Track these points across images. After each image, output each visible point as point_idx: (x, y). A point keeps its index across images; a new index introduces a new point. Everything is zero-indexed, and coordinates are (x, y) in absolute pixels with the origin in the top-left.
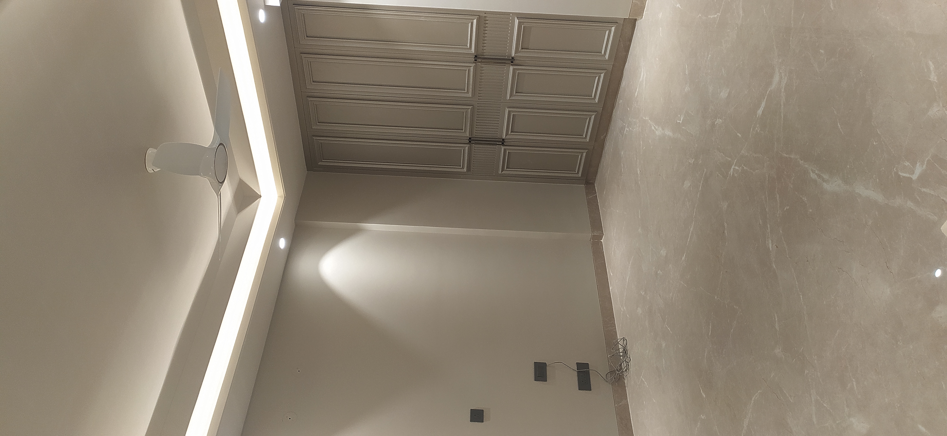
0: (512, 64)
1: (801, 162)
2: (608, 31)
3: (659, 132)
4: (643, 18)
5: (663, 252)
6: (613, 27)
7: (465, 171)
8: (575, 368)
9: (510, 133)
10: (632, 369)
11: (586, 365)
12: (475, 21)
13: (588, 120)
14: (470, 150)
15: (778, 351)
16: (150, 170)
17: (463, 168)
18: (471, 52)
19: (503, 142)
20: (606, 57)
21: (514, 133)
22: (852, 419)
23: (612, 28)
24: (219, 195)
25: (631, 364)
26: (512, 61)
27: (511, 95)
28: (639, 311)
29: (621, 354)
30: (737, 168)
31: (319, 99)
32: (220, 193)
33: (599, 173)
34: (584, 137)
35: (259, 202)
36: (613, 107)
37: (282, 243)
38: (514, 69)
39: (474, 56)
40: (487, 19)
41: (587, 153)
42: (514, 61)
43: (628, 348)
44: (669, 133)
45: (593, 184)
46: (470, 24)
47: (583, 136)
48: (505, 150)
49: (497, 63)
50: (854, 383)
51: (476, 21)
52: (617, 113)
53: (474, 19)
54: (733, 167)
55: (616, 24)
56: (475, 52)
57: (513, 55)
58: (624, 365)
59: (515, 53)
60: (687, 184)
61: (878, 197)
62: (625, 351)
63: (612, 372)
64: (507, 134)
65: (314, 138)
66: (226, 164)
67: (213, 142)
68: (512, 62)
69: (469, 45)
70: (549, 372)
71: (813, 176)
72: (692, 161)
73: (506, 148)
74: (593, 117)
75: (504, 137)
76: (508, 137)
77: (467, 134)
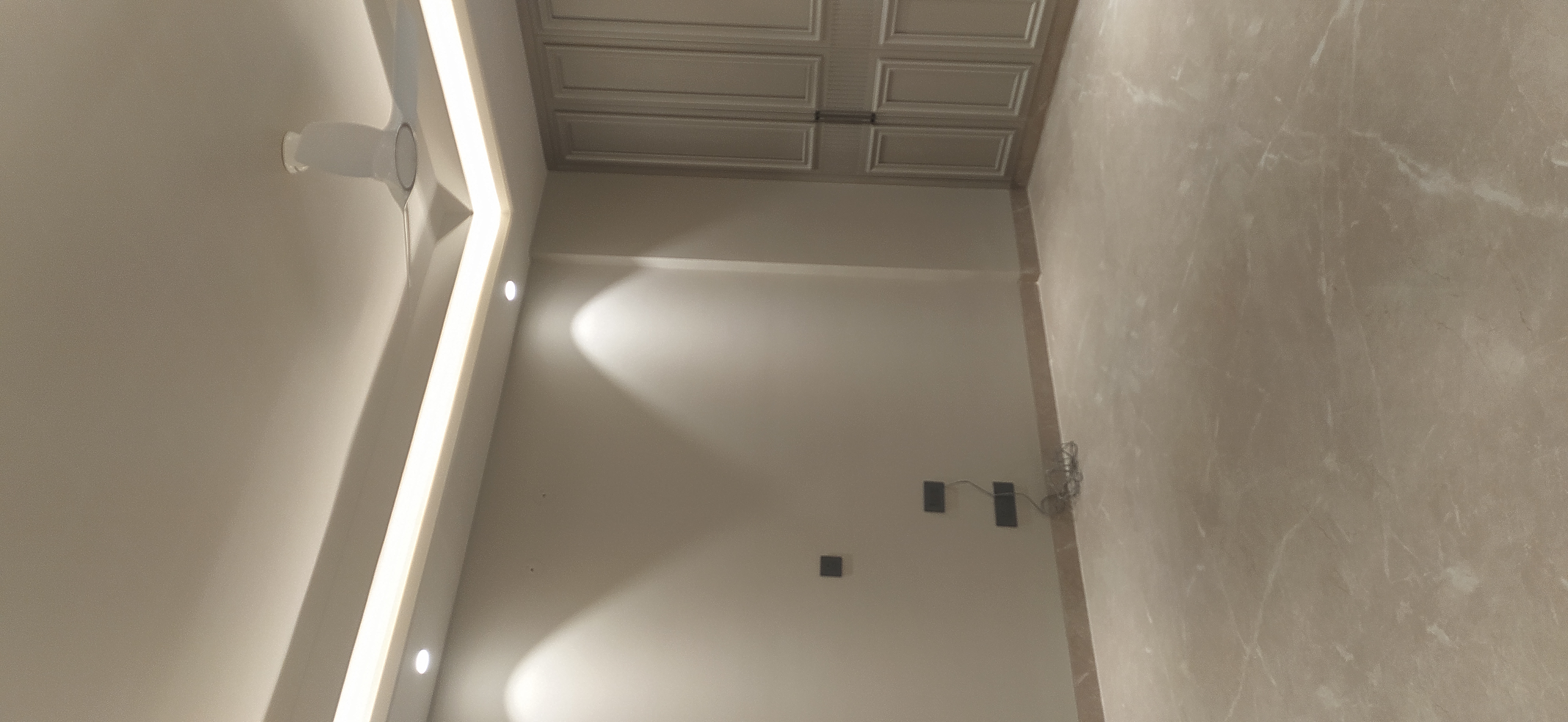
1: (1384, 144)
3: (1138, 97)
5: (1141, 301)
7: (810, 168)
8: (991, 490)
9: (884, 102)
10: (1085, 491)
11: (1009, 487)
13: (1017, 79)
14: (817, 131)
15: (1330, 461)
16: (291, 168)
17: (806, 163)
19: (872, 119)
21: (891, 103)
22: (1450, 570)
24: (405, 209)
25: (1084, 484)
27: (887, 37)
28: (1099, 398)
29: (1067, 468)
30: (1272, 156)
31: (564, 48)
32: (407, 205)
33: (1034, 169)
34: (1011, 107)
35: (471, 220)
36: (1060, 55)
37: (511, 291)
41: (1014, 136)
43: (1079, 458)
44: (1155, 98)
45: (1024, 187)
47: (1008, 106)
48: (876, 132)
50: (1457, 513)
52: (1068, 66)
54: (1265, 155)
58: (1071, 486)
60: (1185, 186)
61: (1514, 202)
62: (1074, 464)
63: (1051, 497)
64: (879, 104)
65: (559, 114)
66: (415, 159)
67: (392, 123)
70: (949, 497)
71: (1403, 168)
72: (1194, 146)
73: (877, 128)
74: (1026, 74)
75: (874, 109)
76: (882, 109)
77: (813, 106)
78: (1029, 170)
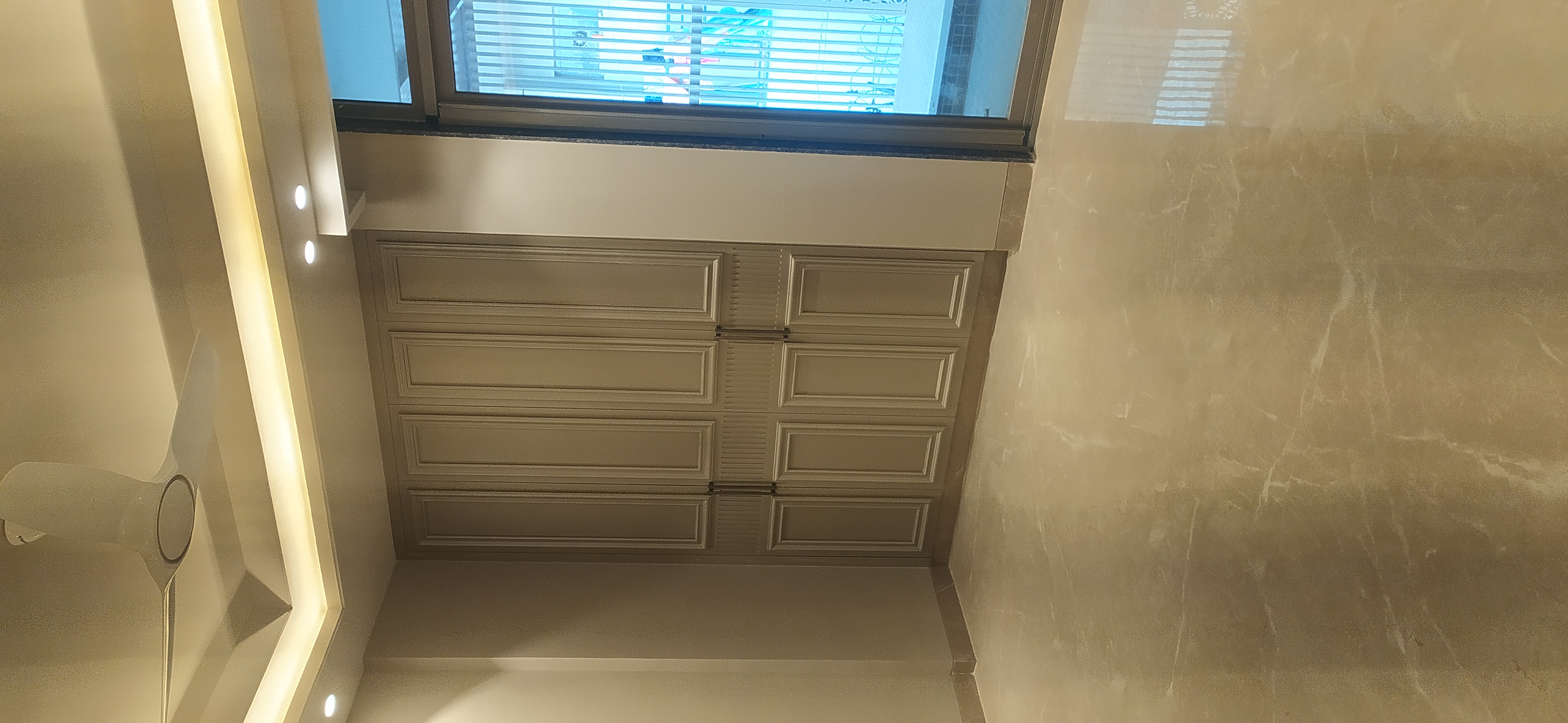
0: (787, 340)
2: (958, 276)
3: (1077, 444)
4: (1020, 249)
6: (967, 268)
7: (704, 547)
9: (786, 470)
12: (716, 263)
13: (930, 442)
14: (711, 503)
17: (699, 542)
18: (710, 320)
19: (773, 489)
20: (956, 323)
21: (793, 471)
23: (965, 270)
26: (785, 334)
27: (786, 398)
31: (422, 417)
33: (955, 544)
34: (925, 473)
35: (287, 617)
37: (331, 706)
38: (790, 350)
39: (716, 328)
40: (738, 258)
41: (931, 504)
42: (788, 335)
44: (1100, 442)
45: (946, 565)
46: (707, 268)
47: (921, 472)
48: (777, 503)
49: (758, 338)
51: (719, 263)
53: (715, 259)
54: (1267, 484)
55: (972, 263)
56: (717, 320)
57: (788, 324)
59: (791, 320)
60: (1158, 534)
64: (781, 473)
65: (413, 493)
67: (161, 473)
68: (786, 337)
69: (705, 308)
71: (1493, 469)
73: (779, 499)
74: (939, 436)
75: (775, 479)
76: (782, 478)
77: (706, 476)
78: (949, 544)
